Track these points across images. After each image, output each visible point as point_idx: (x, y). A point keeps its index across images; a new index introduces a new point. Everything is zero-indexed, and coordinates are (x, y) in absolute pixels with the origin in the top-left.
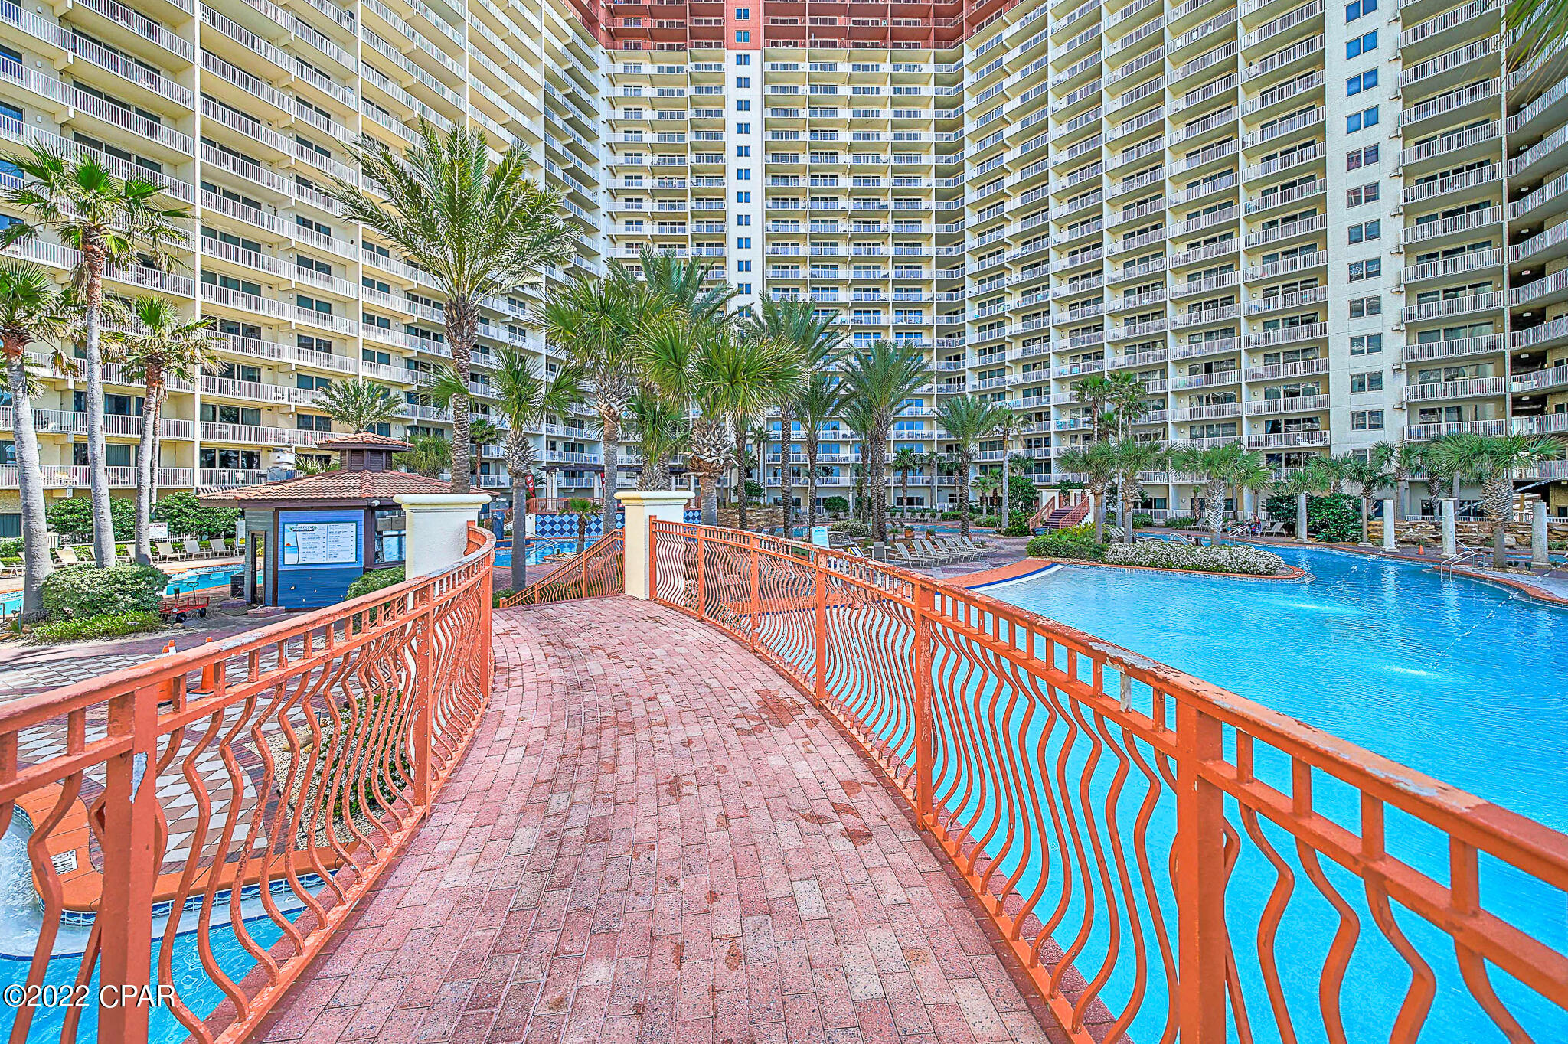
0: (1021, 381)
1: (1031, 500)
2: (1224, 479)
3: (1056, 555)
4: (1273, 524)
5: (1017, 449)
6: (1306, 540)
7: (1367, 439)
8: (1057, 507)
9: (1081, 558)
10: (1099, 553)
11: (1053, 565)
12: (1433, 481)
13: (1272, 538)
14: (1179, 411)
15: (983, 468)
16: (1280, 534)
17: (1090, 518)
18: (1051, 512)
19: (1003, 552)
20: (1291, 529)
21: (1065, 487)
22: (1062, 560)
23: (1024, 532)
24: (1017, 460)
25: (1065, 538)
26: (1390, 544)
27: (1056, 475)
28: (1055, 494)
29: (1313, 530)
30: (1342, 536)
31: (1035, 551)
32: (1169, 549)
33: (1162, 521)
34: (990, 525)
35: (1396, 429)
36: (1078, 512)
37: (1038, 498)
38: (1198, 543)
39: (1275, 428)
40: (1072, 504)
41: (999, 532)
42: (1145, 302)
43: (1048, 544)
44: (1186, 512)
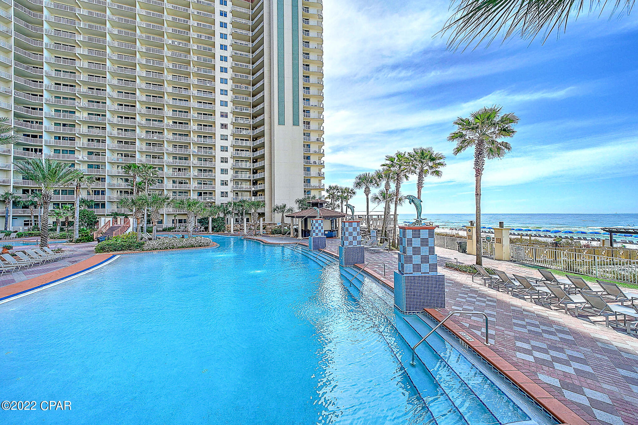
0: (86, 159)
1: (93, 222)
2: (193, 212)
3: (115, 250)
4: (201, 228)
5: (83, 195)
6: (211, 233)
7: (225, 200)
8: (111, 225)
9: (130, 250)
10: (140, 246)
11: (114, 256)
12: (239, 213)
13: (201, 232)
14: (168, 185)
15: (57, 204)
16: (203, 231)
17: (130, 230)
18: (108, 228)
19: (76, 253)
20: (206, 229)
21: (115, 215)
22: (118, 252)
23: (90, 239)
24: (83, 201)
25: (119, 241)
26: (232, 232)
27: (109, 209)
28: (111, 219)
29: (213, 229)
30: (220, 230)
31: (102, 249)
32: (173, 241)
33: (161, 229)
34: (64, 237)
35: (231, 197)
36: (124, 227)
37: (98, 221)
38: (183, 237)
39: (200, 194)
40: (119, 223)
41: (71, 241)
42: (155, 138)
43: (111, 245)
44: (170, 225)
